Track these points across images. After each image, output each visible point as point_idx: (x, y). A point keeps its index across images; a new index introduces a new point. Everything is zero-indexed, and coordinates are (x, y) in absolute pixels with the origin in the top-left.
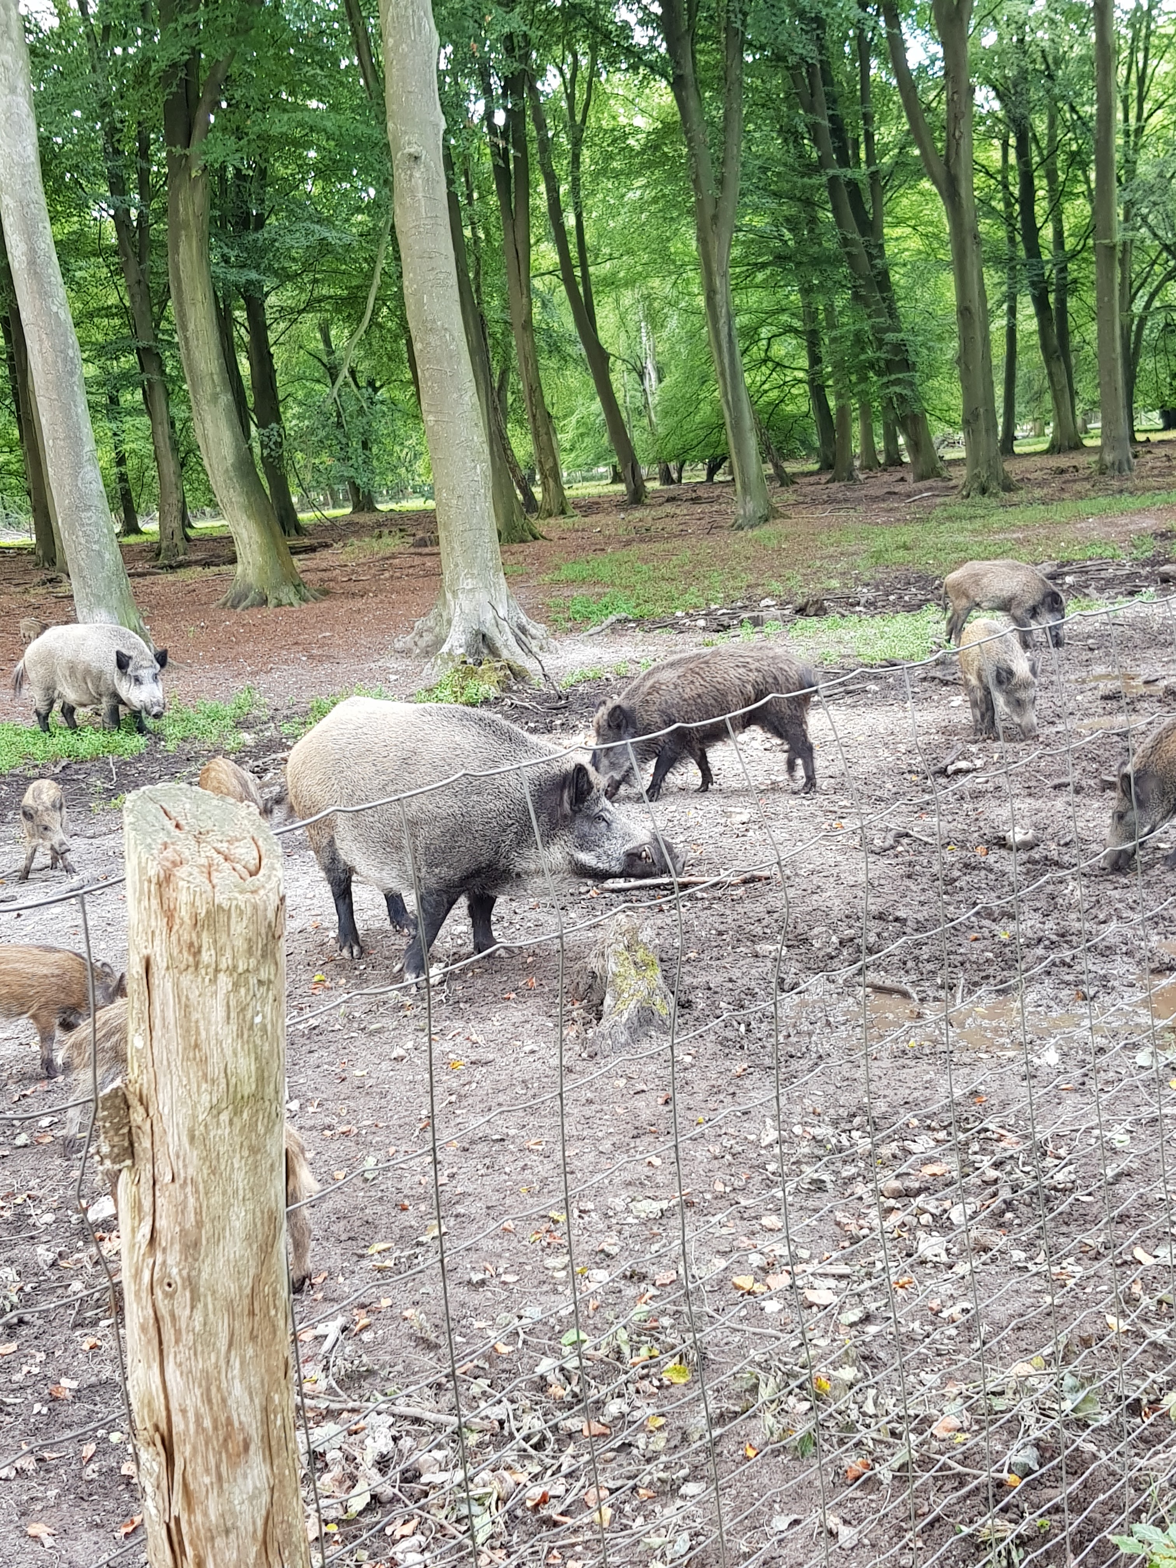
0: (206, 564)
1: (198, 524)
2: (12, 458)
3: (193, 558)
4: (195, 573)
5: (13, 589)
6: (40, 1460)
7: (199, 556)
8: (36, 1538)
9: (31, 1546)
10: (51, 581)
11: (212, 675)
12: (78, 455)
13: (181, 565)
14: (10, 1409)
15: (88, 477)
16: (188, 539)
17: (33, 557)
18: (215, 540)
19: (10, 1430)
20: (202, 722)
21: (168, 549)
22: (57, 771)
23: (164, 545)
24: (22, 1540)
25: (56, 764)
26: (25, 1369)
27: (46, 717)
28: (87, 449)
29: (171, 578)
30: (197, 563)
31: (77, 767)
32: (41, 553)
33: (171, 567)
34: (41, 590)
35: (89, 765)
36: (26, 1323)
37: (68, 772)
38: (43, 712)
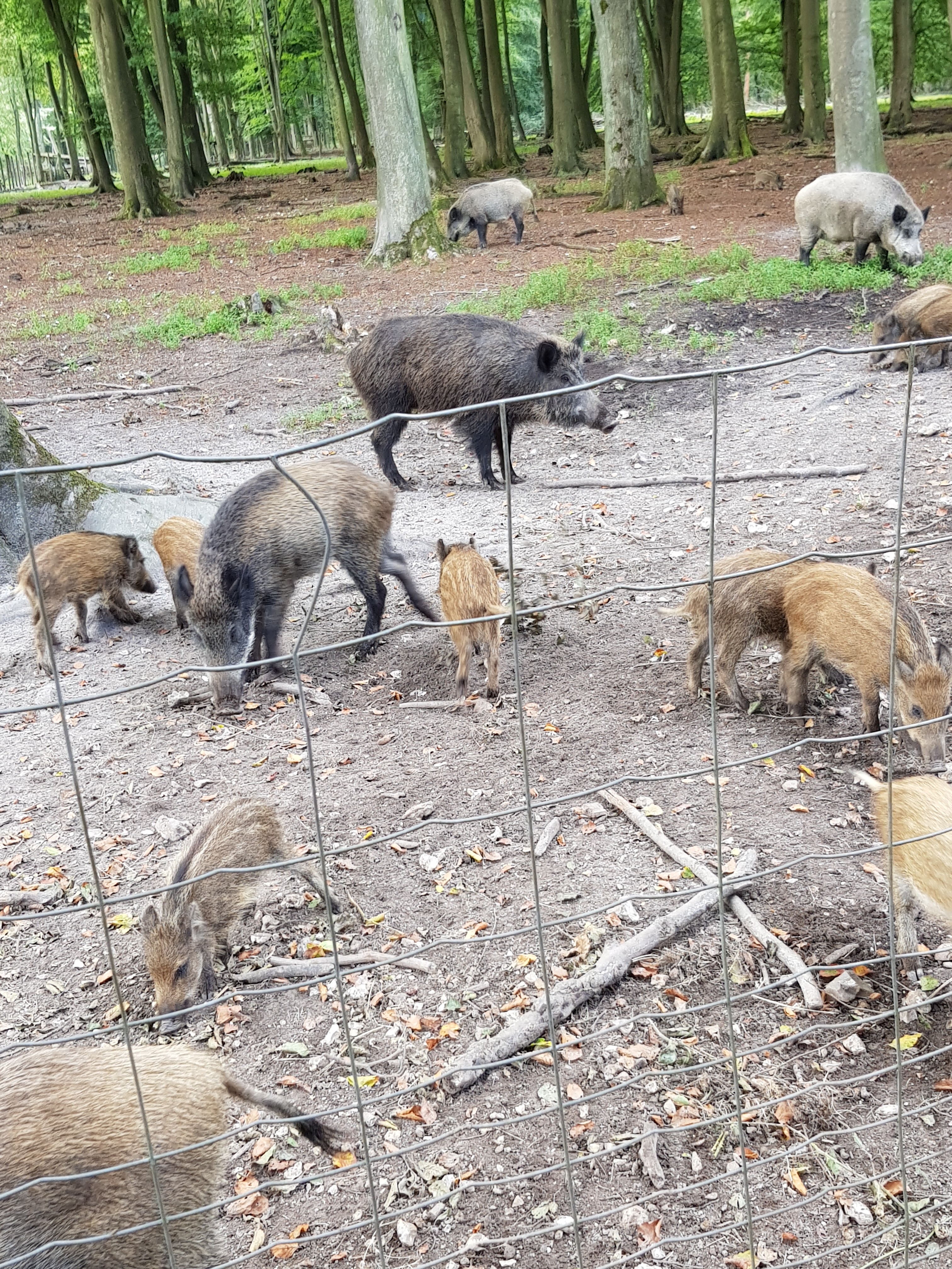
0: (929, 131)
1: (918, 98)
2: (773, 38)
3: (920, 126)
4: (919, 140)
5: (766, 150)
6: (865, 818)
7: (926, 124)
8: (869, 873)
9: (865, 878)
10: (798, 144)
11: (943, 225)
12: (855, 25)
13: (908, 132)
14: (836, 776)
15: (861, 46)
16: (912, 110)
17: (781, 126)
18: (934, 111)
19: (838, 792)
20: (940, 264)
21: (896, 118)
22: (818, 298)
23: (893, 114)
24: (859, 873)
25: (817, 293)
26: (844, 750)
27: (809, 253)
28: (863, 20)
29: (899, 142)
30: (922, 130)
31: (834, 296)
32: (788, 121)
33: (899, 133)
34: (792, 152)
35: (844, 295)
36: (842, 716)
37: (827, 300)
38: (807, 249)
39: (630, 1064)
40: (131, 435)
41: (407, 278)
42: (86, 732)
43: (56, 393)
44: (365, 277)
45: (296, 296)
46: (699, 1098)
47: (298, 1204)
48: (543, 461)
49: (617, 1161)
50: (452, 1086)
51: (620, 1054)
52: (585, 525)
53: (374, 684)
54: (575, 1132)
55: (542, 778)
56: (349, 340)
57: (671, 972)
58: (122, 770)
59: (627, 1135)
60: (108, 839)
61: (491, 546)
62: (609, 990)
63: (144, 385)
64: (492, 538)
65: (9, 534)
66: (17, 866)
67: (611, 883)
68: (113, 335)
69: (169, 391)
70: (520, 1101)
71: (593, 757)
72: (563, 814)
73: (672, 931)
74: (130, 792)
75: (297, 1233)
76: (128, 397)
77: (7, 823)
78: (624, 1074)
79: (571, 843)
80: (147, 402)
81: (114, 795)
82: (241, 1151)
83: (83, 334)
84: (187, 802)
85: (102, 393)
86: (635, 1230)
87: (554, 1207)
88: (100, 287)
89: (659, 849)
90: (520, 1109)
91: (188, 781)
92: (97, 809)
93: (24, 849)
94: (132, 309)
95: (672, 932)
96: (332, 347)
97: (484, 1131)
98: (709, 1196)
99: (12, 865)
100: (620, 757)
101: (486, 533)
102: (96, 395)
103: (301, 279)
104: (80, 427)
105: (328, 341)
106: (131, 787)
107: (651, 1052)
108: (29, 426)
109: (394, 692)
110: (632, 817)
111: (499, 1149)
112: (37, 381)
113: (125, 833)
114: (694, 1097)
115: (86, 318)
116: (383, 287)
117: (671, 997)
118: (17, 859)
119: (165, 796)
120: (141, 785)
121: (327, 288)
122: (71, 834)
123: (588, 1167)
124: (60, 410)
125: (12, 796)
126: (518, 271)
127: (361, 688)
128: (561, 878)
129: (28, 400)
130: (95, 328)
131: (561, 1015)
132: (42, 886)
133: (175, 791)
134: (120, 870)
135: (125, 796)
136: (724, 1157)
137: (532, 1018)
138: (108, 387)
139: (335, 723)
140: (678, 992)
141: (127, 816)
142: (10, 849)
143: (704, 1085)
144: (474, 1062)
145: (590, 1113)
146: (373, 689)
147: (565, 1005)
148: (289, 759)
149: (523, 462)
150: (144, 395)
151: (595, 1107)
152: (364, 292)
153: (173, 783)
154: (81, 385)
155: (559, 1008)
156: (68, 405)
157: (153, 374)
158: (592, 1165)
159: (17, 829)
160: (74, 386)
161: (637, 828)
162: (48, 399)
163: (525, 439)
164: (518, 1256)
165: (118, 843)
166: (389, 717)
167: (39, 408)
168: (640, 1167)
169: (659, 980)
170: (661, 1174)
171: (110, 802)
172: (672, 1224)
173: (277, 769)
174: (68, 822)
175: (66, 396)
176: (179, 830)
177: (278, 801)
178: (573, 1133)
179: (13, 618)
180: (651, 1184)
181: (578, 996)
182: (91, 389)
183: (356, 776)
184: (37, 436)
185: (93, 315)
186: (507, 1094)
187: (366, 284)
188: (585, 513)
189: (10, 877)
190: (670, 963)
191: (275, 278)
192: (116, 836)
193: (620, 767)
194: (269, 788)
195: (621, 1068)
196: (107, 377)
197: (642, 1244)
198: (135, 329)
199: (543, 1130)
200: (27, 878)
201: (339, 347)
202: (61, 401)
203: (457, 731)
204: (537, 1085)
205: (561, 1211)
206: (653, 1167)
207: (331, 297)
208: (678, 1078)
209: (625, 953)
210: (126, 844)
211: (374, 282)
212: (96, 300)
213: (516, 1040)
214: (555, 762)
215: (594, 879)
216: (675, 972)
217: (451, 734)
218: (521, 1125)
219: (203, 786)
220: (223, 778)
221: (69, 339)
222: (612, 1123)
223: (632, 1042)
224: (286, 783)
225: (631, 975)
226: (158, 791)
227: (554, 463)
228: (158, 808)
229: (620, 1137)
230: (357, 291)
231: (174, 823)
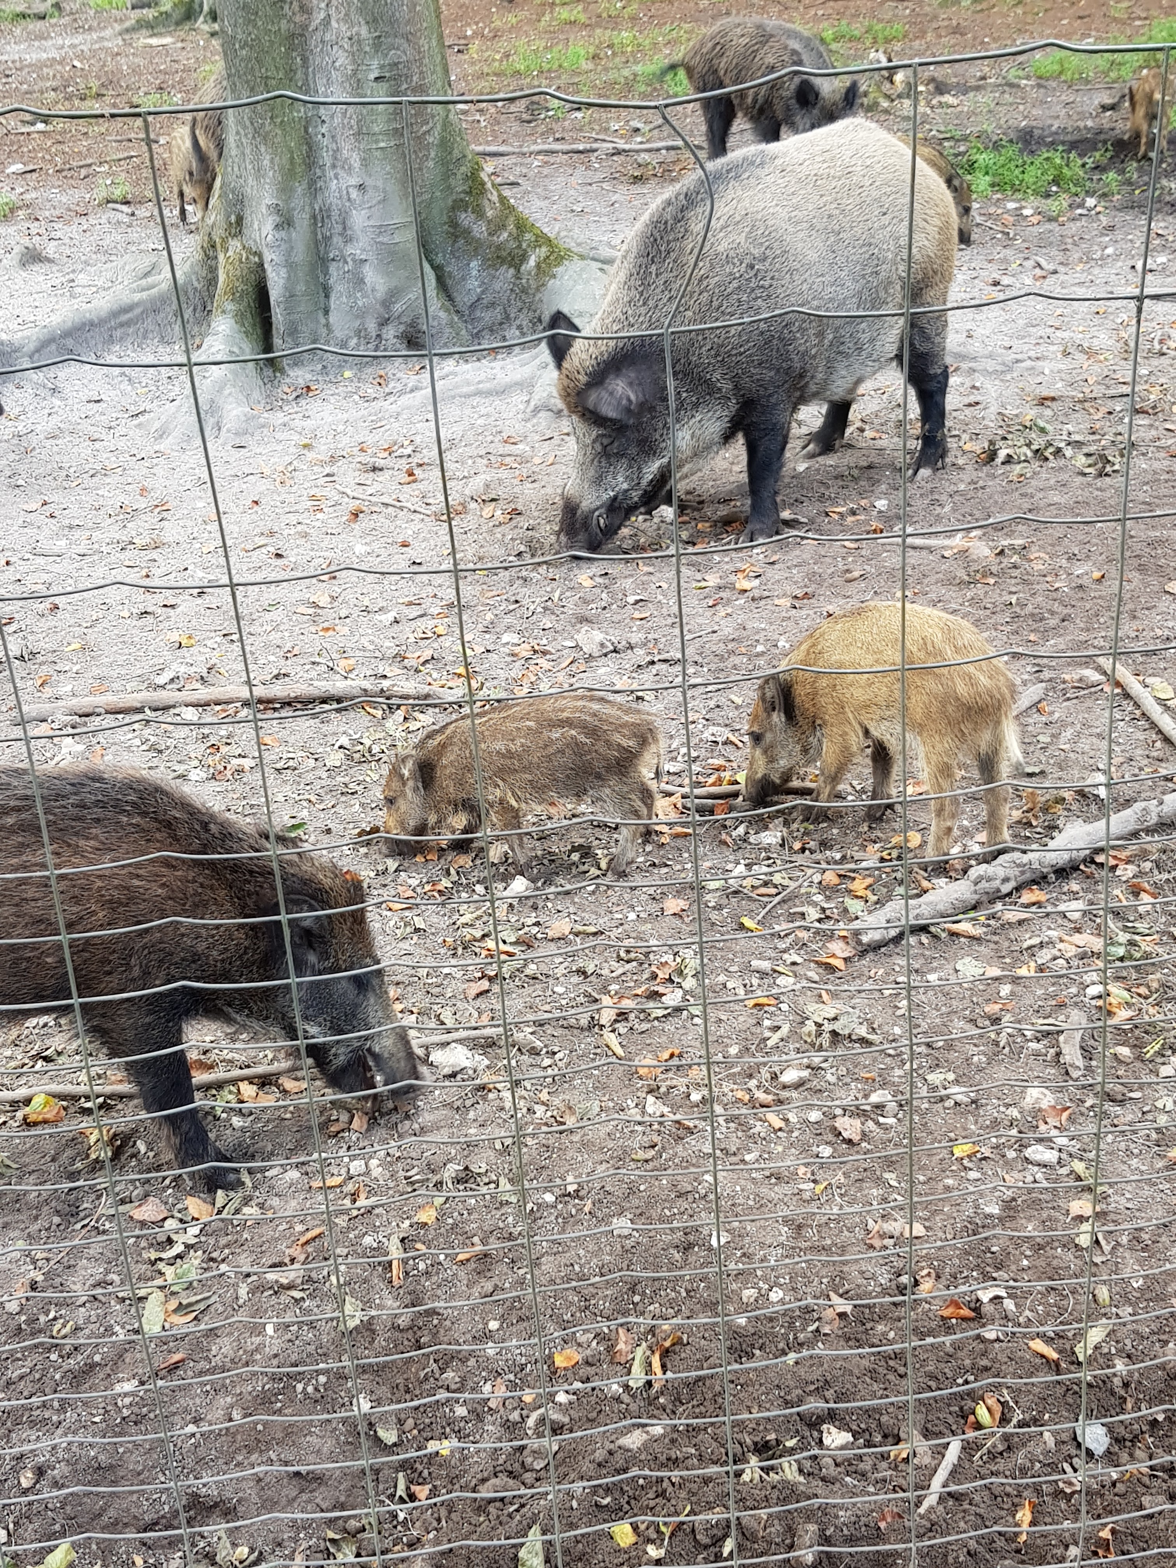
39: (1071, 951)
40: (613, 199)
41: (990, 21)
42: (516, 531)
43: (535, 143)
44: (935, 17)
45: (843, 36)
46: (1146, 998)
47: (672, 1029)
48: (1120, 264)
49: (1033, 1045)
50: (859, 943)
51: (1062, 941)
52: (1157, 347)
53: (853, 513)
54: (992, 1009)
55: (1032, 637)
56: (900, 96)
57: (1143, 865)
58: (551, 576)
59: (1050, 1021)
60: (526, 646)
61: (1029, 363)
62: (1063, 872)
63: (639, 139)
64: (1032, 354)
65: (458, 299)
66: (427, 661)
67: (1092, 761)
68: (612, 75)
69: (668, 149)
70: (935, 970)
71: (1102, 620)
72: (1050, 680)
73: (1153, 819)
74: (556, 599)
75: (666, 1055)
76: (618, 152)
77: (421, 616)
78: (1061, 961)
79: (1053, 712)
80: (640, 160)
81: (538, 600)
82: (620, 971)
83: (575, 73)
84: (616, 618)
85: (588, 146)
86: (1037, 1113)
87: (951, 1076)
88: (605, 15)
89: (1160, 732)
90: (932, 977)
91: (620, 596)
92: (518, 613)
93: (436, 645)
94: (639, 45)
95: (1152, 822)
96: (876, 104)
97: (887, 993)
98: (1132, 1095)
99: (422, 660)
100: (1135, 624)
101: (1026, 348)
102: (581, 147)
103: (853, 16)
104: (556, 185)
105: (872, 96)
106: (557, 594)
107: (1097, 944)
108: (499, 180)
109: (875, 524)
110: (1133, 693)
111: (899, 1012)
112: (516, 127)
113: (544, 642)
114: (1139, 995)
115: (583, 52)
116: (957, 30)
117: (1136, 891)
118: (428, 654)
119: (593, 609)
120: (568, 594)
121: (884, 29)
122: (487, 636)
123: (997, 1045)
124: (536, 163)
125: (430, 589)
126: (1140, 18)
127: (836, 517)
128: (1032, 749)
129: (503, 149)
130: (591, 66)
131: (999, 890)
132: (450, 684)
133: (604, 604)
134: (533, 679)
135: (549, 603)
136: (1159, 1060)
137: (963, 888)
138: (596, 140)
139: (798, 552)
140: (1146, 886)
141: (549, 625)
142: (422, 643)
143: (1155, 985)
144: (888, 922)
145: (1012, 993)
146: (850, 519)
147: (1006, 880)
148: (737, 586)
149: (1093, 263)
150: (637, 151)
151: (1019, 989)
152: (930, 36)
153: (604, 595)
154: (566, 135)
155: (998, 882)
156: (546, 158)
157: (652, 126)
158: (1002, 1044)
159: (431, 623)
160: (557, 136)
161: (1137, 705)
162: (525, 150)
163: (1103, 235)
164: (900, 1116)
165: (535, 652)
166: (863, 553)
167: (513, 159)
168: (1058, 1054)
169: (1127, 871)
170: (1080, 1063)
171: (532, 608)
172: (1082, 1114)
173: (722, 594)
174: (485, 623)
175: (546, 147)
176: (602, 645)
177: (716, 628)
178: (987, 1009)
179: (454, 397)
180: (1067, 1073)
181: (1023, 873)
182: (575, 140)
183: (811, 612)
184: (507, 192)
185: (592, 50)
186: (922, 961)
187: (935, 25)
188: (1159, 333)
189: (417, 671)
190: (1143, 855)
191: (820, 13)
192: (534, 643)
193: (1133, 635)
194: (709, 613)
195: (1058, 954)
196: (597, 127)
197: (1043, 1127)
198: (639, 68)
199: (954, 1002)
200: (435, 675)
201: (885, 104)
202: (539, 152)
203: (940, 576)
204: (956, 957)
205: (957, 1082)
206: (1072, 1054)
207: (888, 41)
208: (1125, 974)
209: (1089, 834)
210: (545, 653)
211: (946, 23)
212: (598, 31)
213: (941, 907)
214: (1053, 622)
215: (1072, 755)
216: (1148, 865)
217: (933, 579)
218: (930, 993)
219: (637, 602)
220: (660, 597)
221: (559, 77)
222: (1036, 1007)
223: (1078, 930)
224: (729, 611)
225: (1093, 862)
226: (586, 602)
227: (1133, 267)
228: (584, 620)
229: (1041, 1021)
230: (923, 34)
231: (598, 636)
